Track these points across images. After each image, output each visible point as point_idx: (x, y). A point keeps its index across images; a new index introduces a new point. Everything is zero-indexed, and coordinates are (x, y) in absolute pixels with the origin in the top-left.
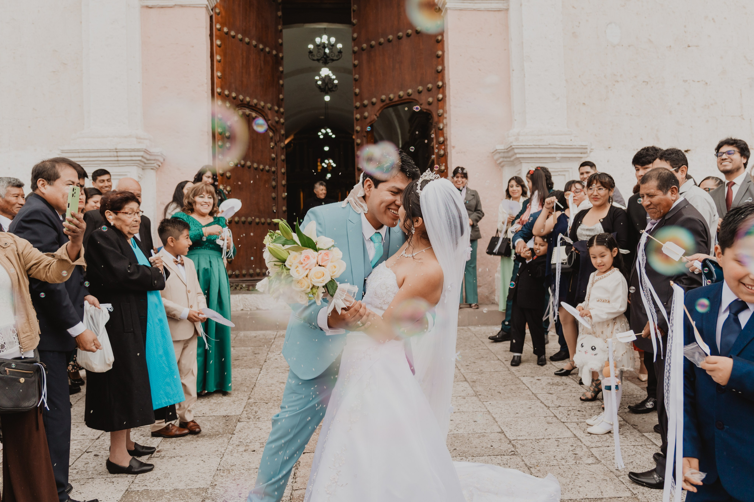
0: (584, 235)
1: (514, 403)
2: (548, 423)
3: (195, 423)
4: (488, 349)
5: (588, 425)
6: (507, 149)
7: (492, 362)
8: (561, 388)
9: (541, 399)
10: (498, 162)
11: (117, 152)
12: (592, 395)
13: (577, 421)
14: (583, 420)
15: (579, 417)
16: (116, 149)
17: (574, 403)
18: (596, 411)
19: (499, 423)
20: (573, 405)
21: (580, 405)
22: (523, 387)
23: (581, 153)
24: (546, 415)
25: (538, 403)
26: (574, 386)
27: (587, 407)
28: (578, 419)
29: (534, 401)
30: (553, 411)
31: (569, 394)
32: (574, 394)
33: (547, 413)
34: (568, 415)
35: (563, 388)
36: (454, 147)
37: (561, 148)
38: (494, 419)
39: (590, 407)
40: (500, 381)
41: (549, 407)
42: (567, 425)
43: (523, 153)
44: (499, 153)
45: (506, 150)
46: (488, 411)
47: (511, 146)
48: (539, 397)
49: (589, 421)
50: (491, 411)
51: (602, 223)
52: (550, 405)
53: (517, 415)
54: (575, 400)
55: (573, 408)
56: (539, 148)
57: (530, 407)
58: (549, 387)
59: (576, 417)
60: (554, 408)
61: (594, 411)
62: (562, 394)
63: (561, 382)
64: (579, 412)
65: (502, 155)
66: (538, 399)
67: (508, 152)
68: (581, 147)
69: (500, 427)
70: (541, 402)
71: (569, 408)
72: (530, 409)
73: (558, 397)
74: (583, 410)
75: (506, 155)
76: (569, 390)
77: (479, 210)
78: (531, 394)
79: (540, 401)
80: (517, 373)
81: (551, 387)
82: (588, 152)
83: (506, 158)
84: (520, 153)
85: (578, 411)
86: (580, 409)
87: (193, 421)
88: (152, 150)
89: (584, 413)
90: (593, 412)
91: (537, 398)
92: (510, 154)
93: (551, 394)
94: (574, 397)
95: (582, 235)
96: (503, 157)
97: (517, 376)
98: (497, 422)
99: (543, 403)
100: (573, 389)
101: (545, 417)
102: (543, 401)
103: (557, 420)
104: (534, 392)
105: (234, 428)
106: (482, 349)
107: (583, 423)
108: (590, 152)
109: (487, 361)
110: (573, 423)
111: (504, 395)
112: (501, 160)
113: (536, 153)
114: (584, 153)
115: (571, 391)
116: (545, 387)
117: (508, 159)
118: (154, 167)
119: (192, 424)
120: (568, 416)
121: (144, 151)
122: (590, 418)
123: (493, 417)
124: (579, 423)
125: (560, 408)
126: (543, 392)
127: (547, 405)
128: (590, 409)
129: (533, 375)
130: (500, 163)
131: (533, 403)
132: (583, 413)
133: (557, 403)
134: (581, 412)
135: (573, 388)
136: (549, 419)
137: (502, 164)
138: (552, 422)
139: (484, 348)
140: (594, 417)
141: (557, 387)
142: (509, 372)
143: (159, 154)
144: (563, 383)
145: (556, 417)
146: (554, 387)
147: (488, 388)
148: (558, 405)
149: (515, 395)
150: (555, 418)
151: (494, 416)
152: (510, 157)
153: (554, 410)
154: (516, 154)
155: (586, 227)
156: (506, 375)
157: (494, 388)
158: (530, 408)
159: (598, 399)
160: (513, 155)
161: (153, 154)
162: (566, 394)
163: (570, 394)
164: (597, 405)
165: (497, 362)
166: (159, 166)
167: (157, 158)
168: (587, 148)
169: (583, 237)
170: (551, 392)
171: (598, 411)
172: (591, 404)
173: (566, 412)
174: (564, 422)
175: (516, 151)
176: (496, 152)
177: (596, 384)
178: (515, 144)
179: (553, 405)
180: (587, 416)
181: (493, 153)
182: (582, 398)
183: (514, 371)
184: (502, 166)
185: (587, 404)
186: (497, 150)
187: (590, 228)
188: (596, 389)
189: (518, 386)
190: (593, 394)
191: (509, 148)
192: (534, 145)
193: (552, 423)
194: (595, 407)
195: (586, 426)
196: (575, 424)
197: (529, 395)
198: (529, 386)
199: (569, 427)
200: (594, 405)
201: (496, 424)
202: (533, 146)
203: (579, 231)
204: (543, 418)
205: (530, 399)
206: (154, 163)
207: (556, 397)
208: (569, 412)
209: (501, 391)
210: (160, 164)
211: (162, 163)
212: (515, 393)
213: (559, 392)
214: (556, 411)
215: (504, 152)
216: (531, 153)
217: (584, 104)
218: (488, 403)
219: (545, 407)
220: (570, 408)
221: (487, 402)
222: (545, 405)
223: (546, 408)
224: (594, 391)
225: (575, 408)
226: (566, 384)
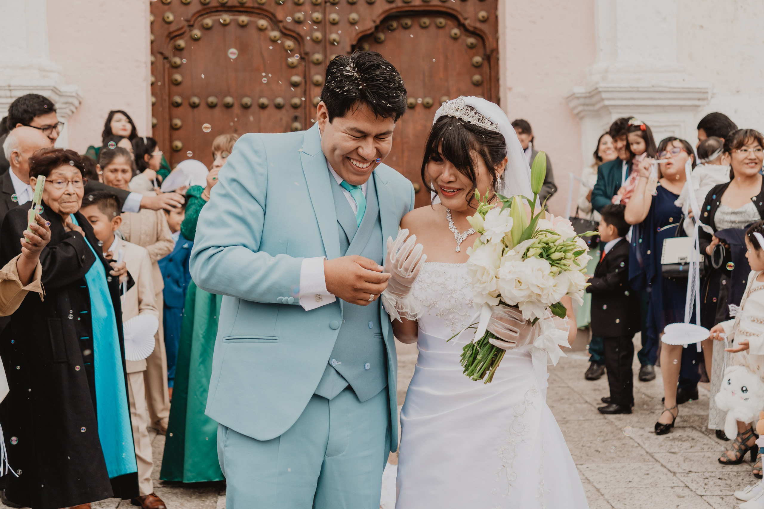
0: (727, 222)
1: (623, 467)
2: (679, 497)
3: (156, 497)
4: (568, 387)
5: (737, 499)
6: (590, 93)
7: (578, 405)
8: (687, 444)
9: (661, 461)
10: (576, 111)
11: (10, 90)
12: (736, 456)
13: (720, 493)
14: (728, 493)
15: (721, 488)
16: (9, 86)
17: (710, 468)
18: (745, 479)
19: (606, 497)
20: (709, 470)
21: (720, 470)
22: (631, 442)
23: (699, 99)
24: (673, 485)
25: (658, 467)
26: (705, 442)
27: (731, 474)
28: (721, 491)
29: (651, 463)
30: (682, 479)
31: (700, 453)
32: (708, 454)
33: (674, 481)
34: (706, 484)
35: (690, 445)
36: (510, 89)
37: (670, 92)
38: (598, 490)
39: (735, 474)
40: (595, 435)
41: (675, 474)
42: (707, 500)
43: (613, 99)
44: (578, 98)
45: (588, 95)
46: (587, 478)
47: (597, 89)
48: (657, 458)
49: (739, 494)
50: (591, 479)
51: (756, 203)
52: (675, 469)
53: (630, 485)
54: (711, 463)
55: (710, 474)
56: (638, 91)
57: (647, 472)
58: (669, 443)
59: (717, 488)
60: (683, 475)
61: (743, 480)
62: (690, 454)
63: (684, 436)
64: (720, 481)
65: (582, 101)
66: (657, 461)
67: (591, 97)
68: (698, 90)
69: (608, 502)
70: (662, 465)
71: (705, 474)
72: (647, 476)
73: (685, 459)
74: (726, 478)
75: (588, 101)
76: (699, 448)
77: (550, 183)
78: (645, 454)
79: (660, 465)
80: (617, 423)
81: (672, 443)
82: (709, 98)
83: (587, 105)
84: (608, 99)
85: (719, 478)
86: (721, 477)
87: (153, 495)
88: (64, 88)
89: (729, 482)
90: (741, 481)
91: (655, 459)
92: (594, 100)
93: (673, 453)
94: (709, 457)
95: (723, 221)
96: (584, 105)
97: (619, 427)
98: (603, 495)
99: (665, 467)
100: (706, 447)
101: (672, 488)
102: (664, 464)
103: (690, 493)
104: (648, 450)
105: (214, 504)
106: (559, 387)
107: (730, 497)
108: (712, 97)
109: (571, 404)
110: (714, 497)
111: (605, 454)
112: (580, 108)
113: (633, 99)
114: (703, 99)
115: (703, 449)
116: (663, 444)
117: (591, 108)
118: (66, 113)
119: (151, 499)
120: (706, 487)
121: (52, 90)
122: (739, 489)
123: (596, 488)
124: (724, 497)
125: (691, 474)
126: (662, 451)
127: (672, 469)
128: (735, 476)
129: (642, 425)
130: (578, 114)
131: (650, 467)
132: (727, 482)
133: (686, 466)
134: (724, 481)
135: (704, 444)
136: (679, 491)
137: (581, 115)
138: (683, 495)
139: (563, 385)
140: (745, 489)
141: (680, 443)
142: (606, 421)
143: (74, 94)
144: (689, 437)
145: (688, 487)
146: (677, 443)
147: (580, 445)
148: (688, 470)
149: (621, 455)
150: (686, 489)
151: (598, 486)
152: (593, 105)
153: (684, 478)
154: (603, 100)
155: (730, 210)
156: (603, 425)
157: (589, 445)
158: (648, 474)
159: (745, 462)
160: (598, 102)
161: (64, 94)
162: (696, 454)
163: (702, 454)
164: (744, 469)
165: (585, 406)
166: (73, 112)
167: (70, 100)
168: (707, 92)
169: (726, 224)
170: (673, 451)
171: (747, 479)
172: (736, 468)
173: (702, 480)
174: (701, 496)
175: (604, 95)
176: (573, 97)
177: (742, 439)
178: (602, 85)
179: (680, 471)
180: (734, 487)
181: (568, 98)
182: (722, 459)
183: (612, 420)
184: (581, 118)
185: (730, 468)
186: (574, 94)
187: (736, 210)
188: (743, 447)
189: (624, 442)
190: (738, 454)
191: (593, 91)
192: (631, 87)
193: (683, 497)
194: (742, 474)
195: (736, 501)
196: (718, 498)
197: (642, 455)
198: (639, 441)
199: (710, 503)
200: (740, 470)
201: (601, 497)
202: (629, 89)
203: (718, 216)
204: (670, 489)
205: (644, 460)
206: (65, 108)
207: (682, 459)
208: (706, 481)
209: (599, 449)
210: (74, 110)
211: (76, 108)
212: (621, 451)
213: (685, 451)
214: (686, 478)
215: (585, 97)
216: (626, 99)
217: (702, 27)
218: (585, 466)
219: (669, 473)
220: (707, 475)
221: (582, 464)
222: (669, 470)
223: (670, 475)
224: (740, 450)
225: (713, 475)
226: (693, 439)
